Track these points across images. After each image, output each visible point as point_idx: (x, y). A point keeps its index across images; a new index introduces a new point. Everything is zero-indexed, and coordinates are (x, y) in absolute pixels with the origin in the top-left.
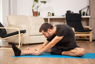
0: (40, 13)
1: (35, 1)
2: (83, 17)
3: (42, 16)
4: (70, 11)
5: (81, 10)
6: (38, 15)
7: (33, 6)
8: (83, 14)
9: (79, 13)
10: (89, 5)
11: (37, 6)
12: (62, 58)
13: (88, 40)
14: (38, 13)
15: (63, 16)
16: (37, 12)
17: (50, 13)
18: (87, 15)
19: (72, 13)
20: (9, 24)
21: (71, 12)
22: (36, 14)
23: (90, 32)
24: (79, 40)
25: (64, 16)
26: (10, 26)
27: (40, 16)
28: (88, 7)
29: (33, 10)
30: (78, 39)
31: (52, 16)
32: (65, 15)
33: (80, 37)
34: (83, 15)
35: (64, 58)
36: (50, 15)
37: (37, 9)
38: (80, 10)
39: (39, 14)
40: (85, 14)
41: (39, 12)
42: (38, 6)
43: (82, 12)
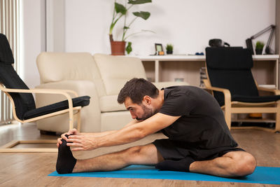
0: (132, 46)
1: (118, 12)
2: (256, 57)
3: (137, 55)
4: (220, 41)
5: (252, 38)
6: (126, 52)
7: (112, 25)
8: (256, 50)
9: (245, 46)
10: (274, 24)
11: (123, 26)
12: (189, 181)
13: (271, 126)
14: (127, 45)
15: (197, 54)
16: (124, 43)
17: (160, 45)
18: (268, 52)
19: (226, 46)
20: (41, 78)
21: (223, 44)
22: (120, 48)
23: (278, 102)
24: (244, 124)
25: (202, 54)
26: (46, 83)
27: (132, 54)
28: (273, 27)
29: (111, 36)
30: (241, 121)
31: (166, 53)
32: (205, 53)
33: (249, 116)
34: (257, 54)
35: (194, 182)
36: (162, 50)
37: (124, 34)
38: (249, 37)
39: (129, 50)
40: (264, 48)
41: (130, 44)
42: (127, 26)
43: (254, 42)
